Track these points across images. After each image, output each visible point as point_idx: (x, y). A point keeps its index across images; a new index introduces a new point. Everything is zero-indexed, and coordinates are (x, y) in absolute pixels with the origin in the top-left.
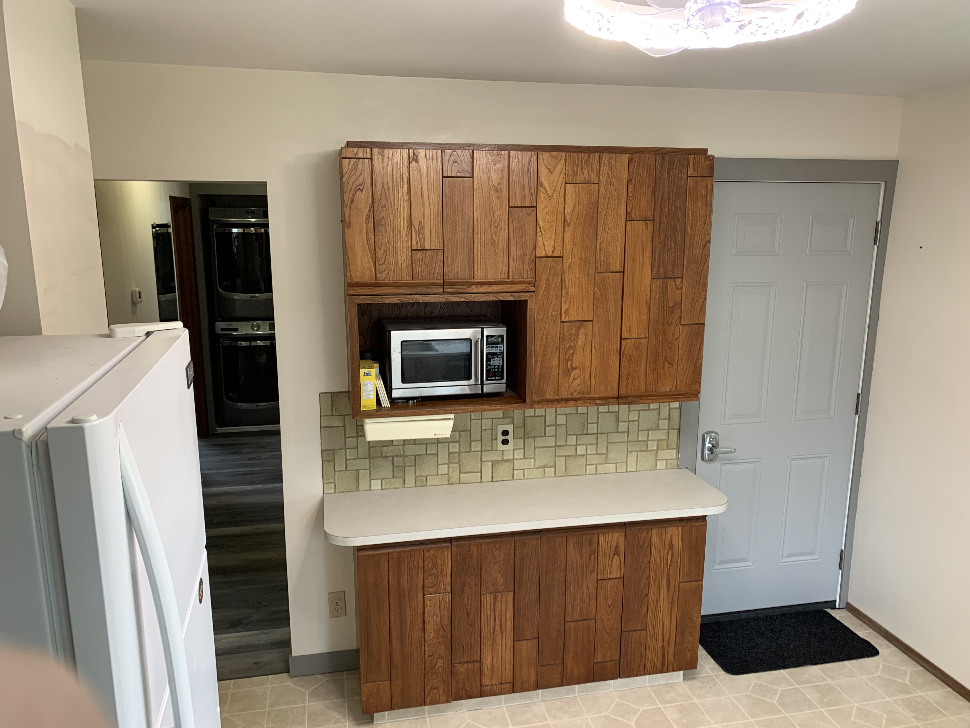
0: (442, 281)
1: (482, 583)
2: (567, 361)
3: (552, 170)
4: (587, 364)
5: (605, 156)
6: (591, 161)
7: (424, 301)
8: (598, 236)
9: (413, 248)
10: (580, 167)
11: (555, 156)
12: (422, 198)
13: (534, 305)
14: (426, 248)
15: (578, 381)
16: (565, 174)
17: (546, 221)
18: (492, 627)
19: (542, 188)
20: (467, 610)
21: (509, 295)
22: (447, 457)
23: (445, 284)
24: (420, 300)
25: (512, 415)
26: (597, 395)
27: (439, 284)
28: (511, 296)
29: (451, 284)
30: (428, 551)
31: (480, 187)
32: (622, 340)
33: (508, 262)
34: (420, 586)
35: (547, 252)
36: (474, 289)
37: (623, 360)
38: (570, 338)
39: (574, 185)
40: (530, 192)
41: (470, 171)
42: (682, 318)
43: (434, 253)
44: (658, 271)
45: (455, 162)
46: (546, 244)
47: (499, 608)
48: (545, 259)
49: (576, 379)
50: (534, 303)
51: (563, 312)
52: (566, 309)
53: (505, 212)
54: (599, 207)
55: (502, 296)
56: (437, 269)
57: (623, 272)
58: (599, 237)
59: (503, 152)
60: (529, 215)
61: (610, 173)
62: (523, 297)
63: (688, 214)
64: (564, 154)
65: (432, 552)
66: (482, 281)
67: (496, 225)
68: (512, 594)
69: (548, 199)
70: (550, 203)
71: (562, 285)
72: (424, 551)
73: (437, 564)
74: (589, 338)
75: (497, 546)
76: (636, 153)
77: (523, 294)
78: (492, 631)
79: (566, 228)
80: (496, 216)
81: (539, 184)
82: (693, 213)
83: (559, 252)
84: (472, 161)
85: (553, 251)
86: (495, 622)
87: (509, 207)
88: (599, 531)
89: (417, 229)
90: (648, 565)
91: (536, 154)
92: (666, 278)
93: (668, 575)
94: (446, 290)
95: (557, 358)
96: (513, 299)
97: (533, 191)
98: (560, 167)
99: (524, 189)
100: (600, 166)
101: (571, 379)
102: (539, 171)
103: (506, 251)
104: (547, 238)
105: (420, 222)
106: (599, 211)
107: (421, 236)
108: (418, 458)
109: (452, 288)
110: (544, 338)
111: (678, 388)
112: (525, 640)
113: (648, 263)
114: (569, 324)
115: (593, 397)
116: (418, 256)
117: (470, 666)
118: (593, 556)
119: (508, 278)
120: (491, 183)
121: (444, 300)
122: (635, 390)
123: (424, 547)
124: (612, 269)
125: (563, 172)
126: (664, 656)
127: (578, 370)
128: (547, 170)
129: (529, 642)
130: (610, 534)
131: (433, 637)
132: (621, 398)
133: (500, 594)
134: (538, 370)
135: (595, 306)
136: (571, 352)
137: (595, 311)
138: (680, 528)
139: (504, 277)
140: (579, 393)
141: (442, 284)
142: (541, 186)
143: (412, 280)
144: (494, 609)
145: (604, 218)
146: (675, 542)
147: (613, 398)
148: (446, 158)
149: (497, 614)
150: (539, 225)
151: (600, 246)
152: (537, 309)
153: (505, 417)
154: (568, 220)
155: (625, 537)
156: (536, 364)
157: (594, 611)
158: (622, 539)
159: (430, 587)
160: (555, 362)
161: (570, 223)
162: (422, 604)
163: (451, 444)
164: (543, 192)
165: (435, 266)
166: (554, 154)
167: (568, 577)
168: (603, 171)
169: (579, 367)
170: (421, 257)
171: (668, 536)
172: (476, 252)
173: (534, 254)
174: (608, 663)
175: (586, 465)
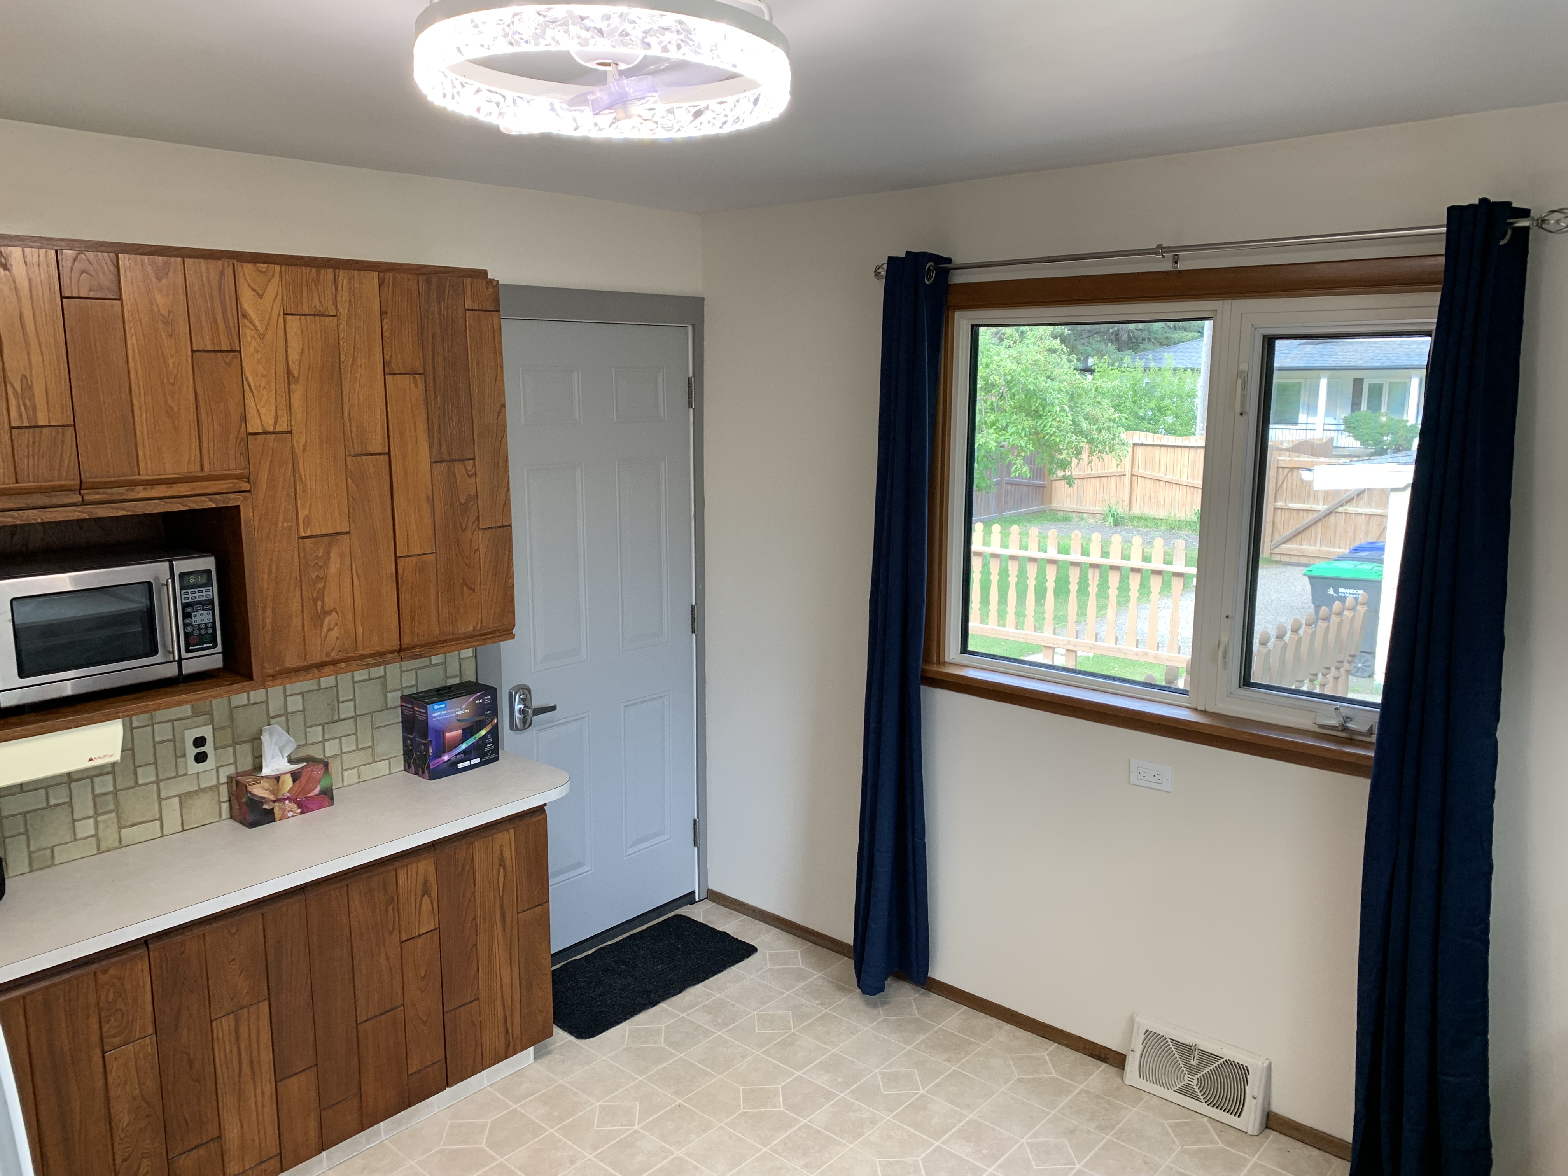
0: (78, 482)
1: (212, 1000)
2: (315, 601)
3: (261, 293)
4: (349, 601)
5: (342, 274)
6: (321, 280)
7: (45, 521)
8: (344, 398)
9: (13, 425)
10: (305, 289)
11: (264, 269)
12: (25, 334)
13: (251, 514)
14: (40, 424)
15: (335, 633)
16: (283, 300)
17: (259, 375)
18: (237, 1072)
19: (246, 321)
20: (188, 1054)
21: (207, 499)
22: (91, 804)
23: (84, 486)
24: (36, 520)
25: (207, 709)
26: (367, 652)
27: (73, 488)
28: (211, 500)
29: (95, 486)
30: (105, 972)
31: (137, 316)
32: (399, 560)
33: (200, 442)
34: (95, 1038)
35: (265, 425)
36: (141, 493)
37: (403, 589)
38: (317, 563)
39: (298, 317)
40: (227, 328)
41: (115, 287)
42: (481, 519)
43: (58, 432)
44: (440, 450)
45: (84, 272)
46: (263, 411)
47: (246, 1035)
48: (264, 436)
49: (332, 630)
50: (251, 510)
51: (301, 521)
52: (306, 516)
53: (187, 360)
54: (342, 352)
55: (195, 502)
56: (66, 461)
57: (389, 453)
58: (346, 400)
59: (173, 259)
60: (229, 364)
61: (352, 300)
62: (232, 501)
63: (472, 365)
64: (277, 267)
65: (112, 972)
66: (154, 477)
67: (172, 381)
68: (267, 1003)
69: (258, 339)
70: (262, 345)
71: (294, 477)
72: (95, 973)
73: (125, 990)
74: (347, 562)
75: (233, 931)
76: (388, 270)
77: (232, 496)
78: (236, 1078)
79: (293, 386)
80: (171, 366)
81: (241, 314)
82: (478, 363)
83: (285, 425)
84: (116, 273)
85: (276, 423)
86: (240, 1061)
87: (193, 351)
88: (397, 864)
89: (19, 389)
90: (473, 898)
91: (231, 265)
92: (452, 461)
93: (502, 906)
94: (87, 498)
95: (298, 599)
96: (214, 506)
97: (232, 325)
98: (273, 288)
99: (215, 321)
100: (336, 289)
101: (325, 630)
102: (239, 292)
103: (194, 425)
104: (263, 401)
105: (24, 376)
106: (342, 359)
107: (28, 403)
108: (31, 818)
109: (98, 493)
110: (274, 567)
111: (484, 625)
112: (296, 1074)
113: (423, 436)
114: (312, 540)
115: (362, 655)
116: (25, 438)
117: (202, 1151)
118: (391, 907)
119: (202, 470)
120: (156, 310)
121: (86, 516)
122: (424, 635)
123: (94, 967)
124: (372, 449)
125: (279, 297)
126: (507, 1032)
127: (334, 614)
128: (253, 293)
129: (302, 1077)
130: (414, 866)
131: (128, 1124)
132: (404, 650)
133: (245, 1010)
134: (268, 621)
135: (351, 509)
136: (321, 585)
137: (351, 516)
138: (512, 831)
139: (195, 469)
140: (340, 651)
141: (78, 487)
142: (244, 316)
143: (17, 482)
144: (237, 1038)
145: (351, 371)
146: (506, 854)
147: (392, 652)
148: (66, 265)
149: (243, 1044)
150: (247, 380)
151: (349, 414)
152: (257, 520)
153: (196, 713)
154: (296, 373)
155: (436, 864)
156: (264, 611)
157: (400, 993)
158: (432, 869)
159: (114, 1036)
160: (296, 606)
161: (298, 377)
162: (101, 1070)
163: (96, 780)
164: (249, 328)
165: (62, 456)
166: (263, 267)
167: (355, 950)
168: (342, 297)
169: (334, 609)
170: (31, 440)
171: (497, 848)
172: (138, 428)
173: (243, 429)
174: (429, 1069)
175: (343, 770)
